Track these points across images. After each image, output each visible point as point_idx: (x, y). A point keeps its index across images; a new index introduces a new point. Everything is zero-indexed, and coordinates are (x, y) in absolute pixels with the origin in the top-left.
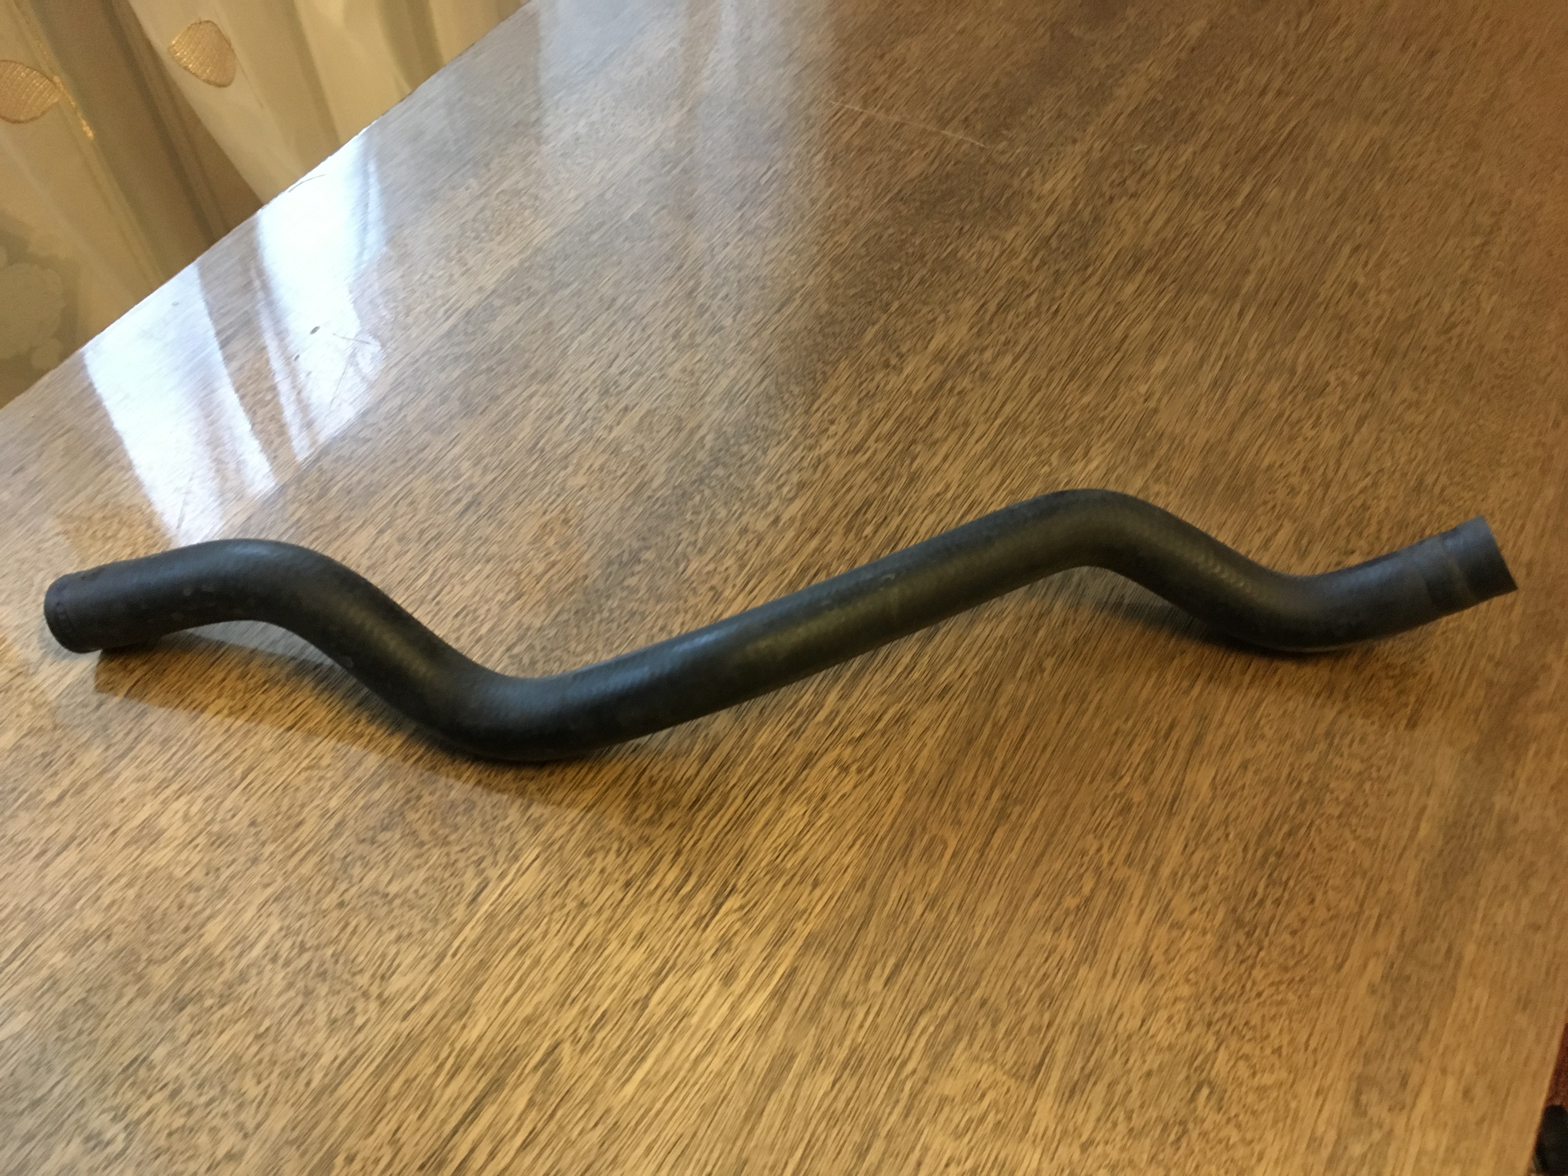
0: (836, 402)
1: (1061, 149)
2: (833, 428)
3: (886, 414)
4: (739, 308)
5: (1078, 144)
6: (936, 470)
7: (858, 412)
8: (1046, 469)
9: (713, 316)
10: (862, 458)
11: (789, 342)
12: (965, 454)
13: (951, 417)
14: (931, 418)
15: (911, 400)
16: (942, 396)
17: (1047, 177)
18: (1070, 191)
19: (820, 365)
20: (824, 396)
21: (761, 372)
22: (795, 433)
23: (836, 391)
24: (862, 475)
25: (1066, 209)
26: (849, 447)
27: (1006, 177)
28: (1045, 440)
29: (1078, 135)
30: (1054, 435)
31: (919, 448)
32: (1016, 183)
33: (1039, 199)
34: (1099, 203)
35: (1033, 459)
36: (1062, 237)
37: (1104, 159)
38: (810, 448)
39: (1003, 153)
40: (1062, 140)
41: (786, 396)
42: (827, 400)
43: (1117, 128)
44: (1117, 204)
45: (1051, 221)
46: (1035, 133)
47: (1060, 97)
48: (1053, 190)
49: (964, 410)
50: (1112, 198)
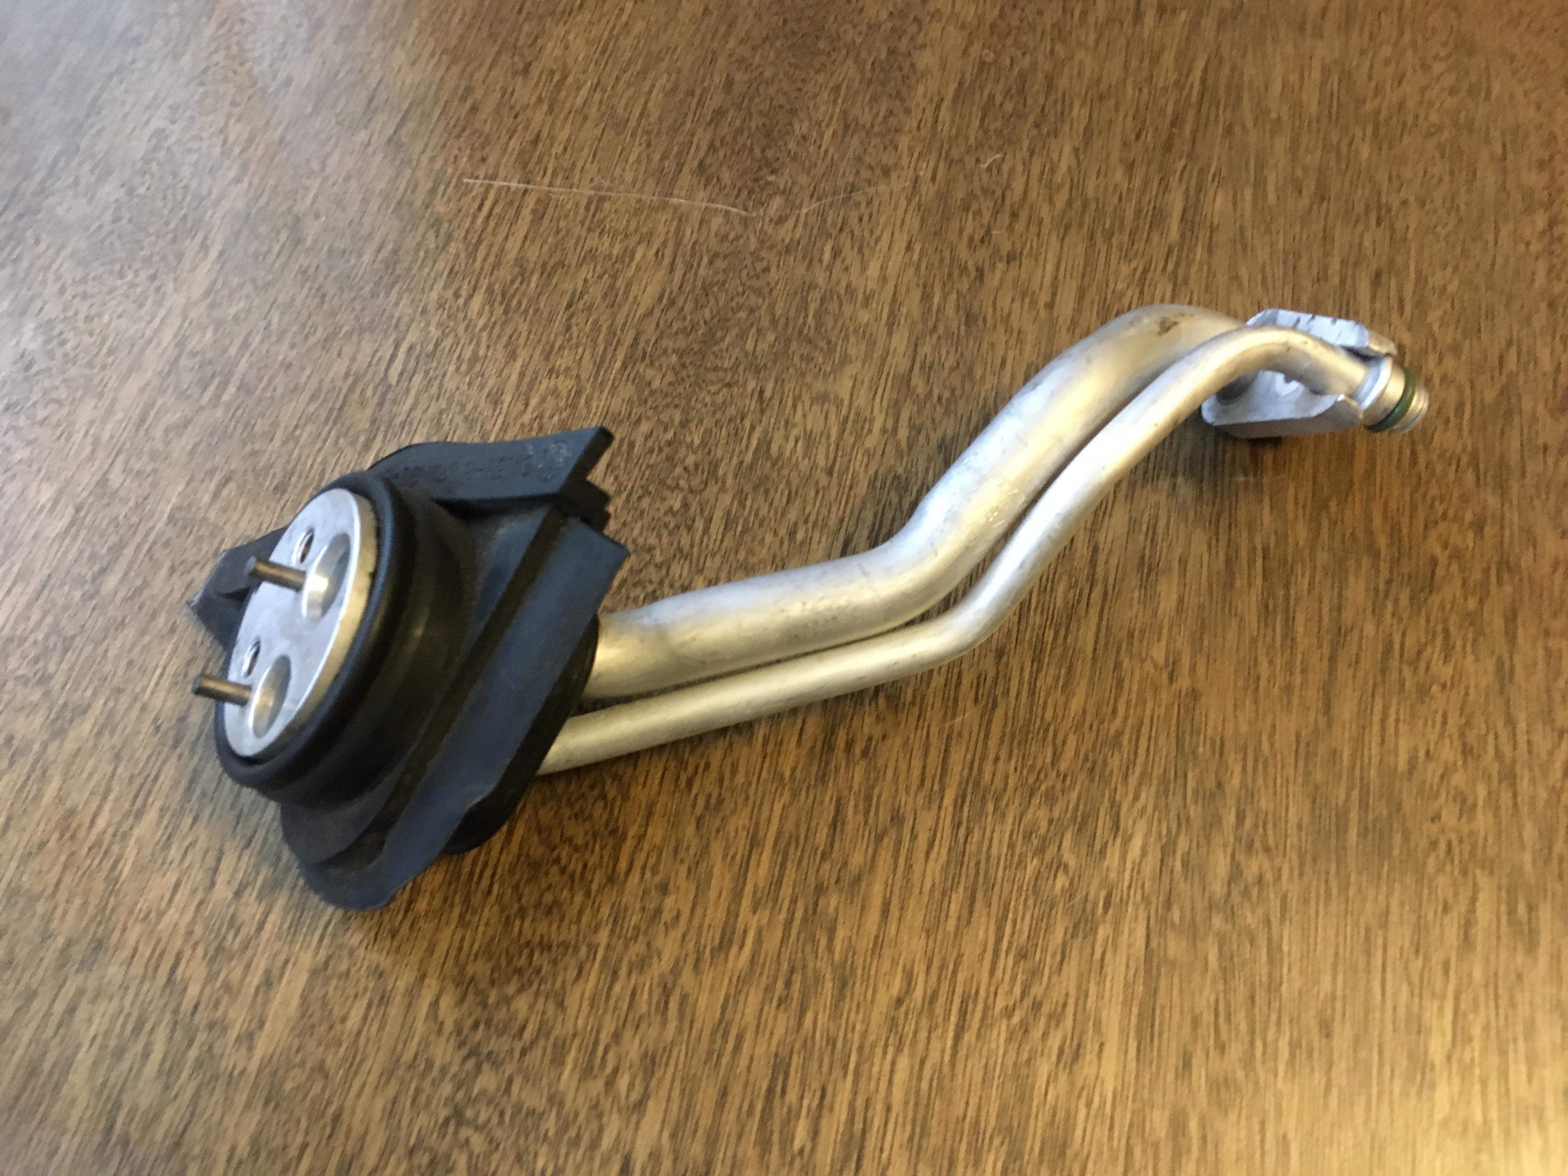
0: (657, 840)
1: (871, 191)
2: (669, 902)
3: (755, 842)
5: (894, 176)
6: (878, 944)
7: (705, 850)
8: (1062, 881)
10: (741, 957)
12: (916, 891)
13: (867, 813)
14: (834, 825)
15: (787, 796)
16: (837, 770)
17: (866, 251)
18: (911, 271)
20: (633, 831)
23: (650, 814)
25: (916, 313)
26: (711, 938)
27: (801, 269)
28: (1039, 814)
29: (888, 158)
30: (1050, 798)
31: (832, 901)
32: (821, 278)
33: (867, 301)
34: (964, 286)
35: (1032, 866)
36: (928, 369)
37: (943, 196)
38: (642, 965)
39: (781, 220)
40: (865, 174)
41: (564, 852)
42: (641, 838)
43: (945, 130)
44: (993, 280)
45: (900, 341)
46: (819, 171)
47: (837, 89)
48: (883, 279)
49: (884, 791)
50: (980, 271)
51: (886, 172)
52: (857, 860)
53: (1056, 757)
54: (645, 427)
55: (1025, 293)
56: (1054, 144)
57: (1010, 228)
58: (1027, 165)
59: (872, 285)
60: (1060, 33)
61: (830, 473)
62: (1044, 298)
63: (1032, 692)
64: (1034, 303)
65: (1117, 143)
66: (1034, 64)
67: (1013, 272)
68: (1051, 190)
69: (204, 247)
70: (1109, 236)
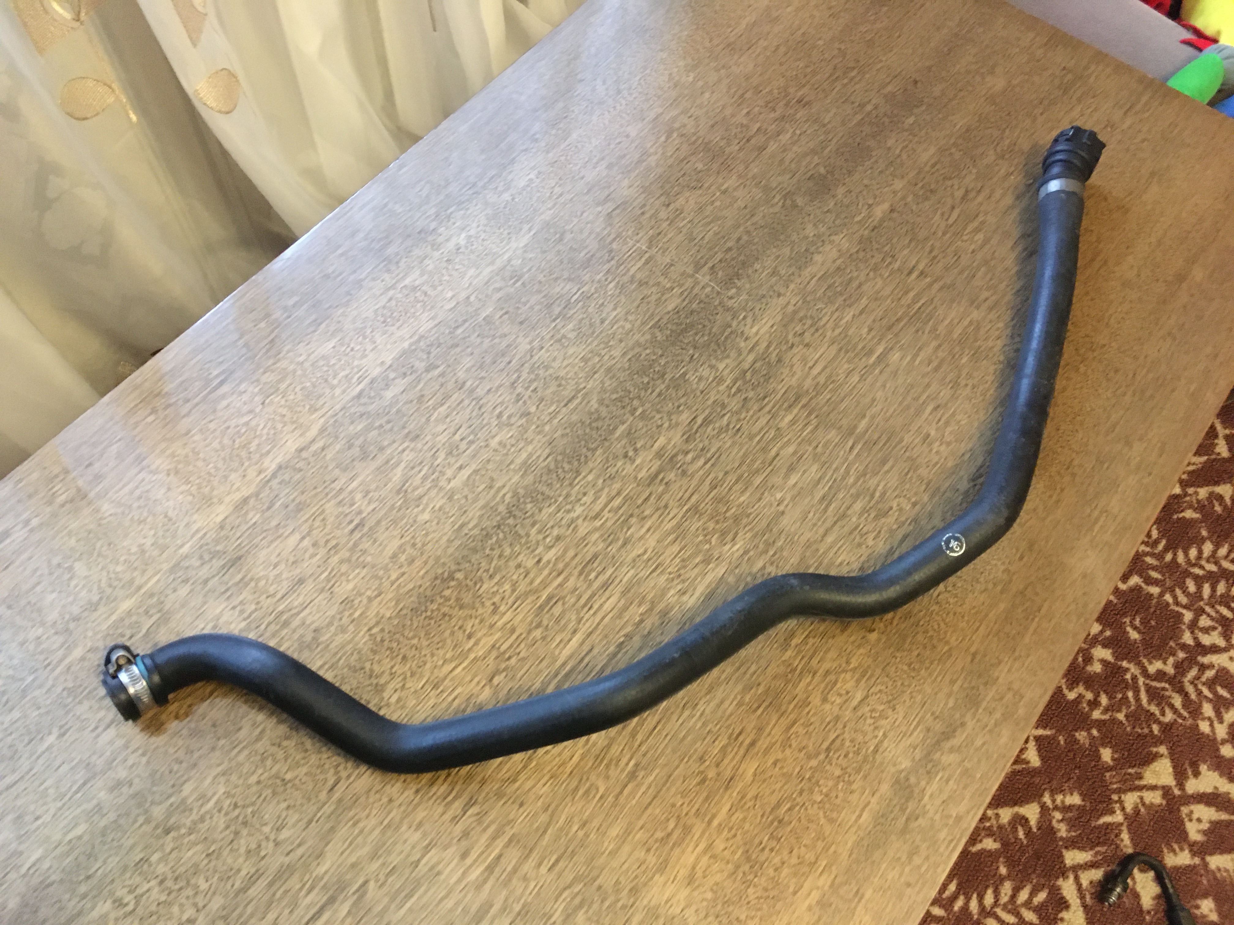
0: (589, 480)
1: (769, 300)
2: (585, 499)
3: (619, 493)
4: (542, 400)
5: (781, 297)
6: (641, 538)
7: (602, 489)
8: (707, 546)
9: (525, 402)
10: (598, 523)
11: (568, 431)
12: (661, 528)
13: (657, 502)
14: (645, 500)
15: (635, 485)
16: (654, 485)
17: (756, 321)
18: (769, 334)
19: (585, 450)
20: (583, 474)
21: (547, 451)
22: (561, 499)
23: (591, 471)
24: (596, 535)
25: (761, 352)
26: (593, 513)
27: (729, 318)
28: (711, 525)
29: (782, 291)
30: (717, 522)
31: (633, 520)
32: (734, 324)
33: (747, 339)
34: (784, 348)
35: (701, 538)
36: (755, 372)
37: (795, 312)
38: (568, 511)
39: (731, 298)
40: (771, 293)
41: (560, 471)
42: (585, 477)
43: (810, 288)
44: (795, 350)
45: (751, 358)
46: (754, 285)
47: (778, 256)
48: (757, 333)
49: (666, 497)
50: (793, 345)
51: (779, 295)
52: (647, 513)
53: (726, 512)
54: (648, 351)
55: (804, 360)
56: (847, 310)
57: (813, 335)
58: (832, 313)
59: (751, 335)
60: (875, 269)
61: (702, 392)
62: (810, 364)
63: (730, 489)
64: (805, 365)
65: (871, 320)
66: (858, 276)
67: (805, 350)
68: (836, 326)
69: (530, 229)
70: (847, 352)
